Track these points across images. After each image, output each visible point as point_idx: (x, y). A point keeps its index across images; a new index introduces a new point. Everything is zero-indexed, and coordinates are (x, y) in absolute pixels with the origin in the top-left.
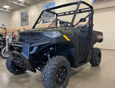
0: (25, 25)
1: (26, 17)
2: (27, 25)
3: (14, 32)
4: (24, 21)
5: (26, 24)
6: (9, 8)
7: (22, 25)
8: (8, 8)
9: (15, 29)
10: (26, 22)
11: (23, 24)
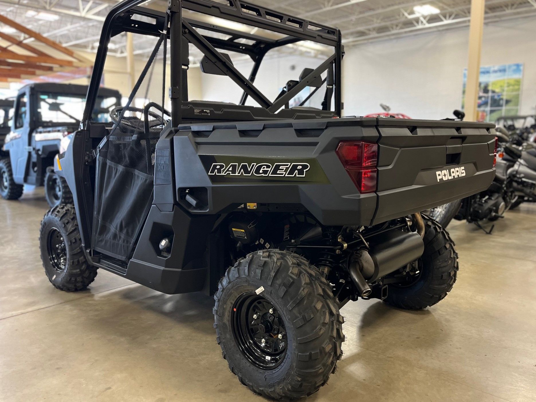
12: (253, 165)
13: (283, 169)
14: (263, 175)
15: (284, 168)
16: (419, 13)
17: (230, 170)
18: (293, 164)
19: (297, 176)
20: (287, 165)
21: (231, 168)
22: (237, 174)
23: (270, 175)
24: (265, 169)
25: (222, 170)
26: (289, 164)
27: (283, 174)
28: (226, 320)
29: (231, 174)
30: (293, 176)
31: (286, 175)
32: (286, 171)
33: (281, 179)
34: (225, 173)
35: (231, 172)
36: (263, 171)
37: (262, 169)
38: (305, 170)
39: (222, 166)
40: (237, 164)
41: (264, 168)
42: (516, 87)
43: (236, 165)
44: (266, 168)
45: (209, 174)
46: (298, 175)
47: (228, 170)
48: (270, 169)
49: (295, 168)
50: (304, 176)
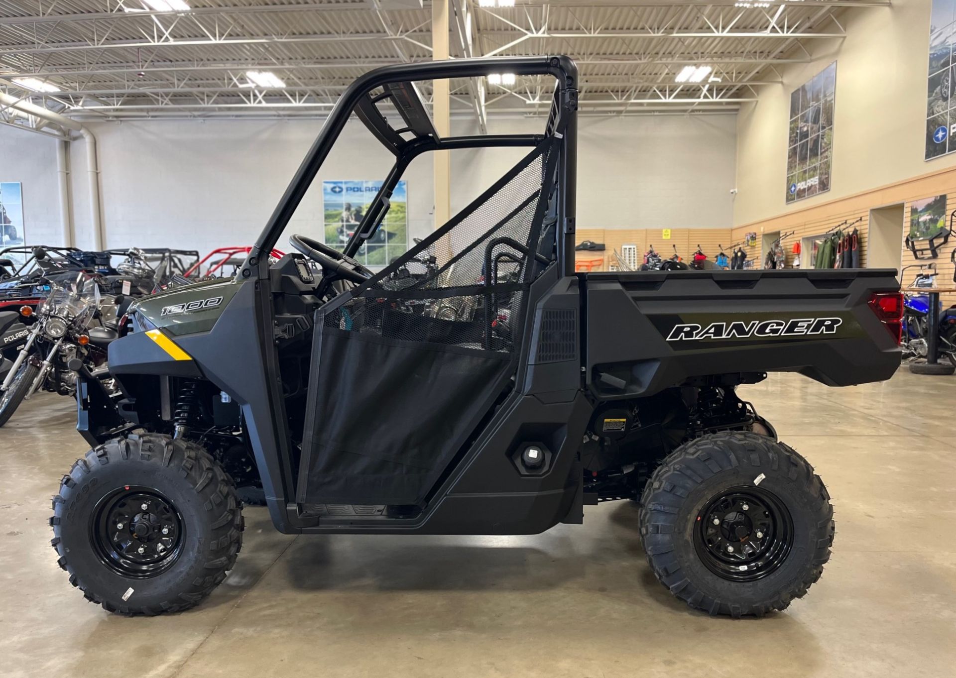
0: (810, 191)
1: (822, 121)
2: (824, 186)
3: (747, 250)
4: (803, 159)
5: (814, 181)
6: (712, 79)
7: (790, 199)
8: (705, 81)
9: (753, 230)
10: (817, 162)
11: (801, 186)
12: (754, 324)
13: (803, 326)
14: (771, 335)
15: (806, 324)
16: (253, 82)
17: (710, 331)
18: (818, 319)
19: (824, 332)
20: (810, 321)
21: (713, 329)
22: (724, 337)
23: (782, 334)
24: (775, 327)
25: (694, 332)
26: (813, 320)
27: (803, 332)
28: (688, 536)
29: (712, 338)
30: (819, 333)
31: (808, 333)
32: (808, 327)
33: (801, 338)
34: (701, 336)
35: (712, 335)
36: (770, 330)
37: (769, 328)
38: (835, 326)
39: (694, 328)
40: (725, 324)
41: (773, 326)
42: (401, 215)
43: (723, 325)
44: (777, 326)
45: (668, 339)
46: (826, 331)
47: (707, 332)
48: (782, 328)
49: (820, 324)
50: (834, 332)
